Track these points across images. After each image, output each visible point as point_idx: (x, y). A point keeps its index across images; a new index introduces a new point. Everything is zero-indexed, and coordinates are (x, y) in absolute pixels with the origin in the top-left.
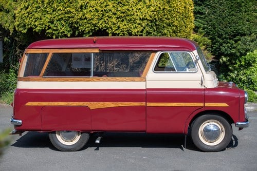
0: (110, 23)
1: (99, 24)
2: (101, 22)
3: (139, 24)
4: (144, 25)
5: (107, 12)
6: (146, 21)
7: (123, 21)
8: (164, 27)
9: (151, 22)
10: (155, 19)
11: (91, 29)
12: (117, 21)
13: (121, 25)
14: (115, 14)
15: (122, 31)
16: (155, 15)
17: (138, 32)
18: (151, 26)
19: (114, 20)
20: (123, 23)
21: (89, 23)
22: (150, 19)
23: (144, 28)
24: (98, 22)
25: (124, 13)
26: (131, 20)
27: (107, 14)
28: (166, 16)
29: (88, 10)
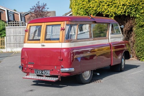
0: (103, 8)
1: (98, 9)
2: (99, 8)
3: (122, 8)
4: (125, 8)
5: (102, 3)
6: (126, 6)
7: (111, 7)
8: (141, 9)
9: (130, 6)
10: (133, 4)
11: (94, 13)
12: (107, 7)
13: (110, 10)
14: (106, 3)
15: (111, 13)
16: (133, 2)
17: (122, 13)
18: (131, 8)
19: (105, 7)
20: (112, 8)
22: (129, 4)
23: (126, 10)
24: (97, 9)
25: (112, 2)
26: (116, 6)
27: (102, 4)
28: (142, 2)
29: (92, 2)
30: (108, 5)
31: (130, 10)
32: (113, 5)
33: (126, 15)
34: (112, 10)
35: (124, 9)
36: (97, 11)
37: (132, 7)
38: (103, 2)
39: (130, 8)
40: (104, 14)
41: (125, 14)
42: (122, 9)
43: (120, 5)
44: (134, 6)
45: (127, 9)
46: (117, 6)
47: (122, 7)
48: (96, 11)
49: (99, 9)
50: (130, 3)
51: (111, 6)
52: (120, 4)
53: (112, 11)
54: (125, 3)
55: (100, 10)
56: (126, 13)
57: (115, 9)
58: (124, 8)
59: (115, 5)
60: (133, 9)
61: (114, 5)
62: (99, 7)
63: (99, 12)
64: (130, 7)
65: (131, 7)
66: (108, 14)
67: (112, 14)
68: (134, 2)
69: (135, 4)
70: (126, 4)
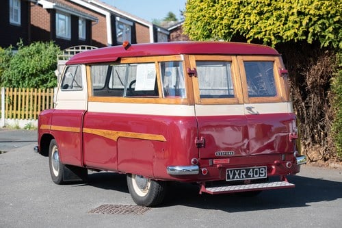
0: (247, 22)
1: (234, 24)
2: (236, 21)
3: (296, 22)
4: (304, 23)
5: (245, 6)
6: (309, 16)
7: (268, 18)
9: (320, 17)
10: (328, 12)
11: (224, 32)
12: (258, 18)
14: (254, 8)
15: (266, 35)
16: (328, 7)
17: (296, 35)
18: (323, 24)
19: (253, 18)
20: (270, 21)
21: (221, 24)
22: (318, 13)
23: (308, 28)
24: (233, 22)
25: (269, 5)
26: (280, 16)
27: (244, 9)
29: (220, 4)
30: (261, 13)
31: (318, 29)
32: (272, 14)
33: (310, 41)
34: (270, 28)
35: (301, 25)
36: (233, 29)
37: (325, 21)
38: (248, 4)
39: (320, 22)
40: (249, 38)
41: (304, 38)
42: (297, 26)
43: (290, 13)
44: (331, 17)
45: (313, 25)
46: (284, 15)
47: (298, 19)
48: (229, 28)
49: (238, 23)
50: (319, 9)
51: (267, 15)
52: (292, 11)
53: (268, 28)
54: (305, 8)
55: (239, 26)
56: (310, 35)
57: (278, 24)
58: (301, 23)
59: (279, 12)
60: (330, 25)
61: (274, 14)
62: (238, 17)
63: (238, 31)
64: (319, 19)
65: (324, 18)
66: (259, 36)
67: (270, 39)
68: (331, 5)
69: (332, 12)
70: (307, 10)
